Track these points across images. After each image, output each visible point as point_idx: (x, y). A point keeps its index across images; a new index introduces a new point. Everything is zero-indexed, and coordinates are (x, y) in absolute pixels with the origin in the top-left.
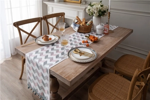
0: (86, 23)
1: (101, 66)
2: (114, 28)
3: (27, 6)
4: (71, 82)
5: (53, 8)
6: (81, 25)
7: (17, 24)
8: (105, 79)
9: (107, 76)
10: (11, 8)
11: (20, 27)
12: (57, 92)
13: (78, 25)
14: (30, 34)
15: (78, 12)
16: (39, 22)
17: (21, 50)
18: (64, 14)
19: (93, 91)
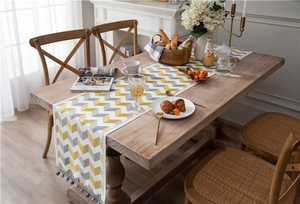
0: (179, 43)
1: (213, 137)
2: (244, 56)
3: (49, 6)
4: (151, 161)
5: (105, 11)
6: (167, 47)
7: (37, 43)
8: (218, 159)
9: (223, 153)
10: (14, 10)
11: (44, 47)
12: (120, 186)
13: (161, 48)
14: (64, 65)
15: (162, 19)
16: (83, 39)
17: (44, 96)
18: (136, 22)
19: (196, 185)
